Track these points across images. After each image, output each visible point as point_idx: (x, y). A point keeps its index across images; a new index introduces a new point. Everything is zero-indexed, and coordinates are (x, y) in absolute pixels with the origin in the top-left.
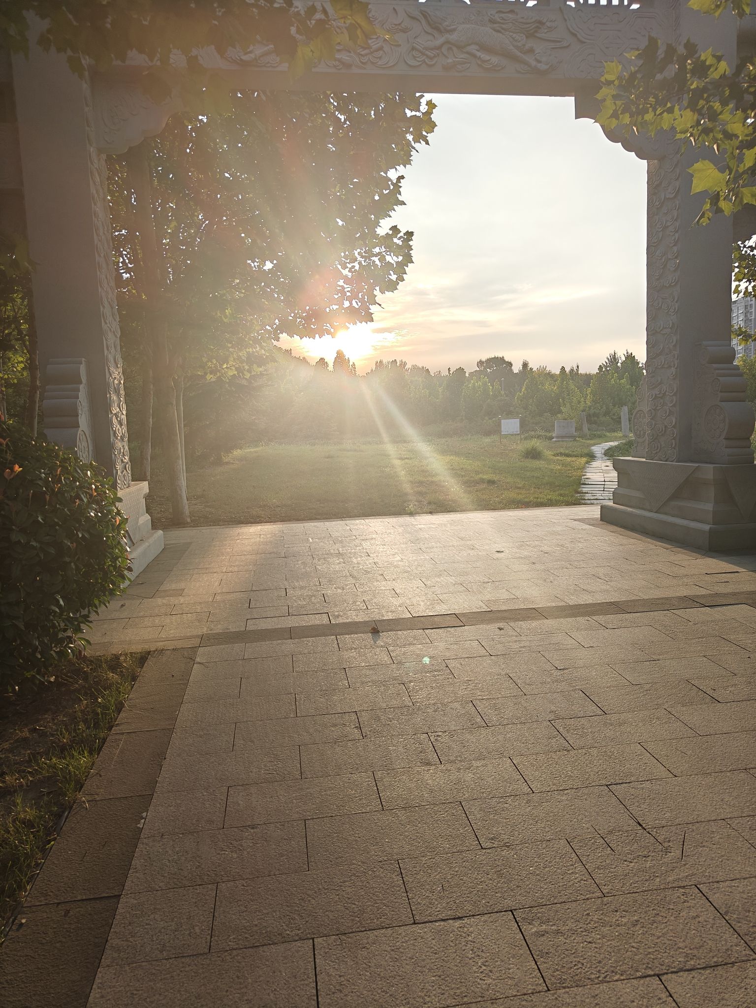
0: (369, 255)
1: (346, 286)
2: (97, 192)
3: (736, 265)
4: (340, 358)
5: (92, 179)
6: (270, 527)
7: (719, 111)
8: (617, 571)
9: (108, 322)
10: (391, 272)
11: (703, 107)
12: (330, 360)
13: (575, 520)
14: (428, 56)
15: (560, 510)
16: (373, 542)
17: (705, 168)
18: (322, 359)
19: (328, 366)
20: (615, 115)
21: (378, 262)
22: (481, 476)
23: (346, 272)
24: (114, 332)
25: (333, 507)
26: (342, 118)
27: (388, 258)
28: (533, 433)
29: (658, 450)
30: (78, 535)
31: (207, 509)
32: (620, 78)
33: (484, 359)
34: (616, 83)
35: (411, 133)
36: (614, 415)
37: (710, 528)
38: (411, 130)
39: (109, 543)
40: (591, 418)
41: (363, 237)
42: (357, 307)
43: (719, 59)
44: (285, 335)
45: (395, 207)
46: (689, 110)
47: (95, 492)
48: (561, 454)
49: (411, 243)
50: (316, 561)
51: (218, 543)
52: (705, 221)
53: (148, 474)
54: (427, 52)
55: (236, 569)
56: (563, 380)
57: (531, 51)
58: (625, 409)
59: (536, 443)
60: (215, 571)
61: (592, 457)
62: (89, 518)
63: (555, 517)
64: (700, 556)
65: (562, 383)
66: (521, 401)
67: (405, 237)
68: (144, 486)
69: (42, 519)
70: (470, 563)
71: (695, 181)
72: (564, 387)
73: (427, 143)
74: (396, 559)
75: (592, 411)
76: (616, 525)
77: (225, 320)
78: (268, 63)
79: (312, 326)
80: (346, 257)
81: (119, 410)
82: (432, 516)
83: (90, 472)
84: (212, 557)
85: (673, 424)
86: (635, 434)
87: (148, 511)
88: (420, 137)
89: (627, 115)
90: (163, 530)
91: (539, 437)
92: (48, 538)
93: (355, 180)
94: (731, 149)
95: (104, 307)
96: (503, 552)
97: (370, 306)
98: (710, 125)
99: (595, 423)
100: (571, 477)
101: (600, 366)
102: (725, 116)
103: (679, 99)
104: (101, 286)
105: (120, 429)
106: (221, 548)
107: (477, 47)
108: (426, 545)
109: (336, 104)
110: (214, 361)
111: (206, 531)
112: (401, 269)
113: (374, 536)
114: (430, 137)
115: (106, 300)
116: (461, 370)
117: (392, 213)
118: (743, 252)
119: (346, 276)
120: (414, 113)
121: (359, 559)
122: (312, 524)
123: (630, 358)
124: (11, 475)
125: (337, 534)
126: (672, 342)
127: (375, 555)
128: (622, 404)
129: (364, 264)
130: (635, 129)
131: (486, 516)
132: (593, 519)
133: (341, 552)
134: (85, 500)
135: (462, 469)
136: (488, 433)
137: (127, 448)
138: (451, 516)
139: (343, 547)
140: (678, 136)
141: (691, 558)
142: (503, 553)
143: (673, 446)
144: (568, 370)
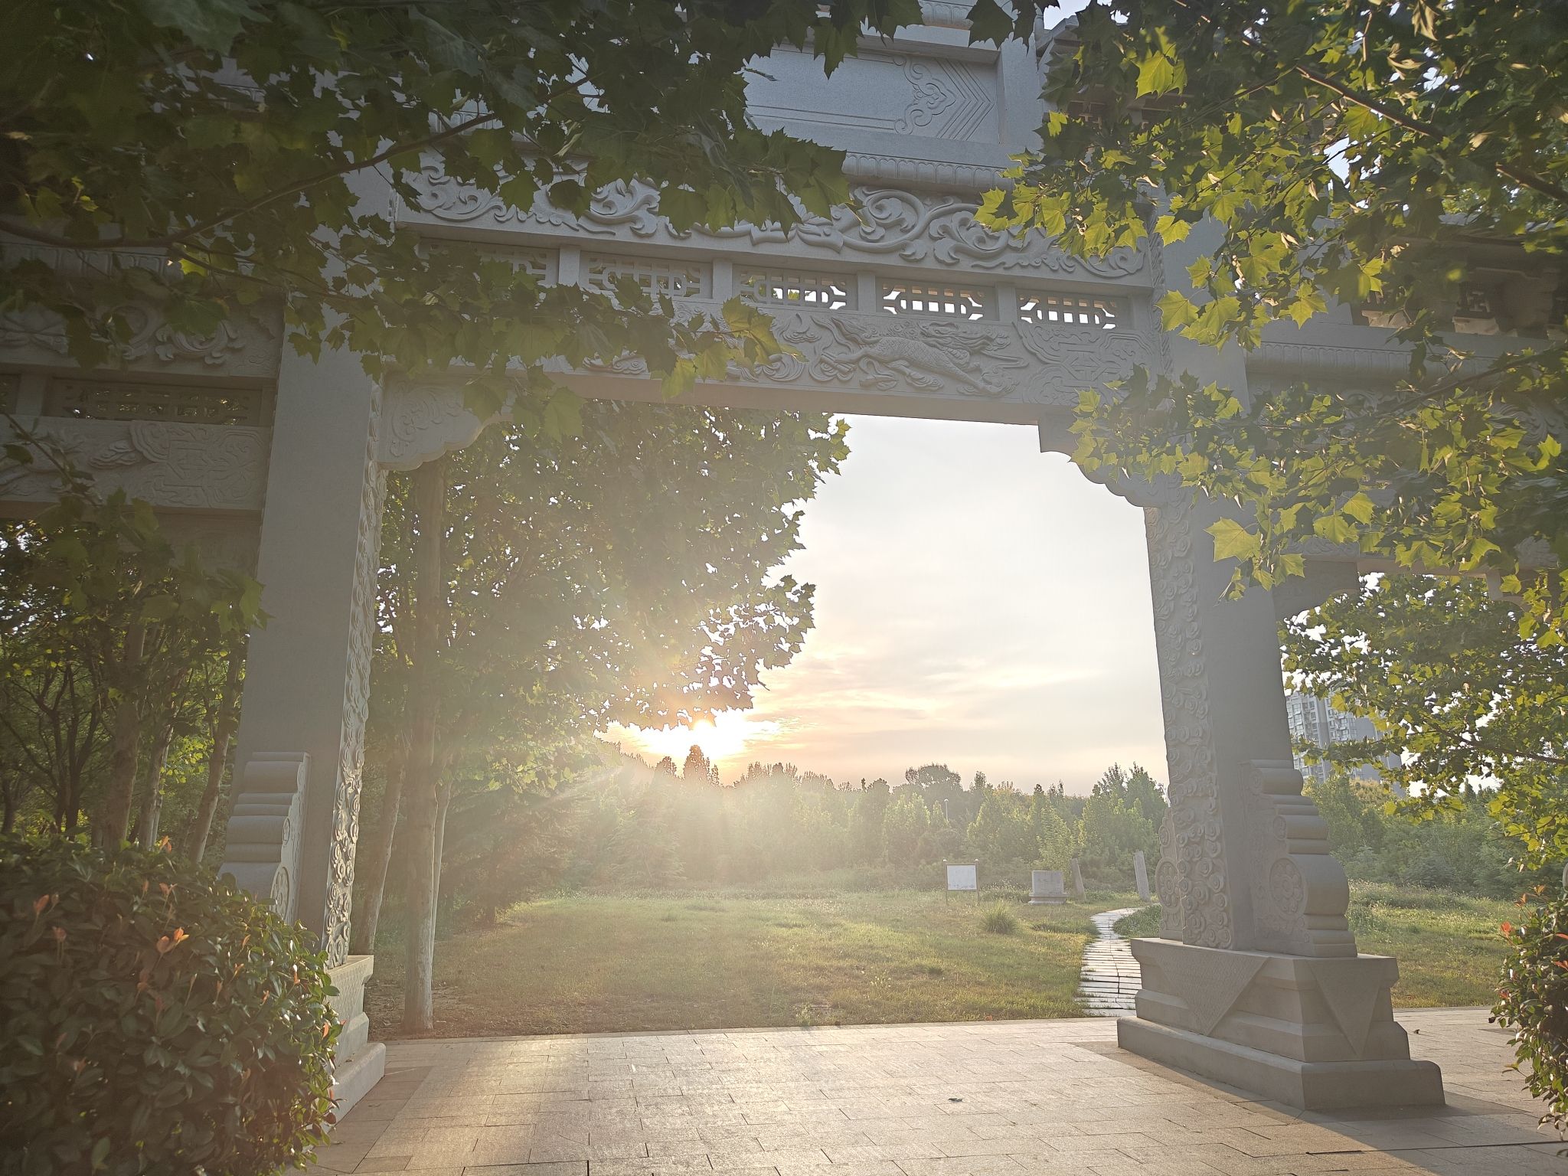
0: (749, 614)
1: (714, 656)
2: (369, 517)
3: (1284, 648)
4: (695, 757)
5: (364, 500)
6: (567, 1041)
7: (1236, 457)
8: (1157, 1144)
9: (352, 699)
10: (782, 639)
11: (1215, 450)
12: (680, 760)
13: (1077, 1045)
14: (841, 371)
15: (1051, 1025)
16: (740, 1075)
17: (1228, 528)
18: (667, 759)
19: (675, 769)
20: (1096, 453)
21: (762, 624)
22: (918, 960)
23: (715, 637)
24: (359, 714)
25: (673, 1009)
26: (721, 436)
27: (778, 620)
28: (997, 889)
29: (1202, 929)
30: (257, 1055)
31: (463, 1006)
32: (1100, 410)
33: (916, 768)
34: (1095, 415)
35: (815, 459)
36: (1123, 864)
37: (1303, 1068)
38: (816, 455)
39: (306, 1070)
40: (1088, 869)
41: (742, 590)
42: (729, 686)
43: (1228, 395)
44: (616, 723)
45: (790, 551)
46: (1196, 453)
47: (299, 978)
48: (1045, 927)
49: (811, 600)
50: (641, 1109)
51: (476, 1069)
52: (1235, 595)
53: (372, 940)
54: (839, 366)
55: (503, 1120)
56: (1039, 807)
57: (978, 369)
58: (1140, 855)
59: (1004, 908)
60: (467, 1123)
61: (1094, 933)
62: (279, 1025)
63: (1044, 1038)
64: (1291, 1119)
65: (1039, 810)
66: (977, 836)
67: (804, 591)
68: (367, 963)
69: (203, 1025)
70: (907, 1120)
71: (1217, 545)
72: (1042, 816)
73: (837, 472)
74: (779, 1109)
75: (1088, 857)
76: (1146, 1057)
77: (530, 701)
78: (628, 369)
79: (660, 712)
80: (717, 616)
81: (347, 835)
82: (840, 1031)
83: (295, 942)
84: (464, 1095)
85: (1222, 886)
86: (1162, 899)
87: (366, 1009)
88: (827, 465)
89: (1114, 455)
90: (385, 1041)
91: (1007, 896)
92: (205, 1058)
93: (736, 515)
94: (1262, 507)
95: (350, 677)
96: (960, 1100)
97: (750, 686)
98: (1227, 472)
99: (1094, 876)
100: (1064, 967)
101: (1096, 786)
102: (1246, 462)
103: (1181, 439)
104: (351, 647)
105: (344, 867)
106: (481, 1078)
107: (906, 363)
108: (831, 1085)
109: (713, 419)
110: (505, 762)
111: (457, 1045)
112: (795, 636)
113: (742, 1065)
114: (841, 465)
115: (355, 666)
116: (881, 782)
117: (786, 559)
118: (1291, 632)
119: (716, 643)
120: (819, 435)
121: (716, 1108)
122: (637, 1039)
123: (1140, 775)
124: (168, 945)
125: (680, 1059)
126: (1206, 759)
127: (744, 1101)
128: (1134, 847)
129: (742, 626)
130: (1125, 471)
131: (929, 1033)
132: (1106, 1044)
133: (685, 1093)
134: (279, 991)
135: (887, 947)
136: (926, 887)
137: (349, 898)
138: (871, 1031)
139: (689, 1083)
140: (1185, 484)
141: (1276, 1122)
142: (960, 1103)
143: (1225, 923)
144: (1046, 790)
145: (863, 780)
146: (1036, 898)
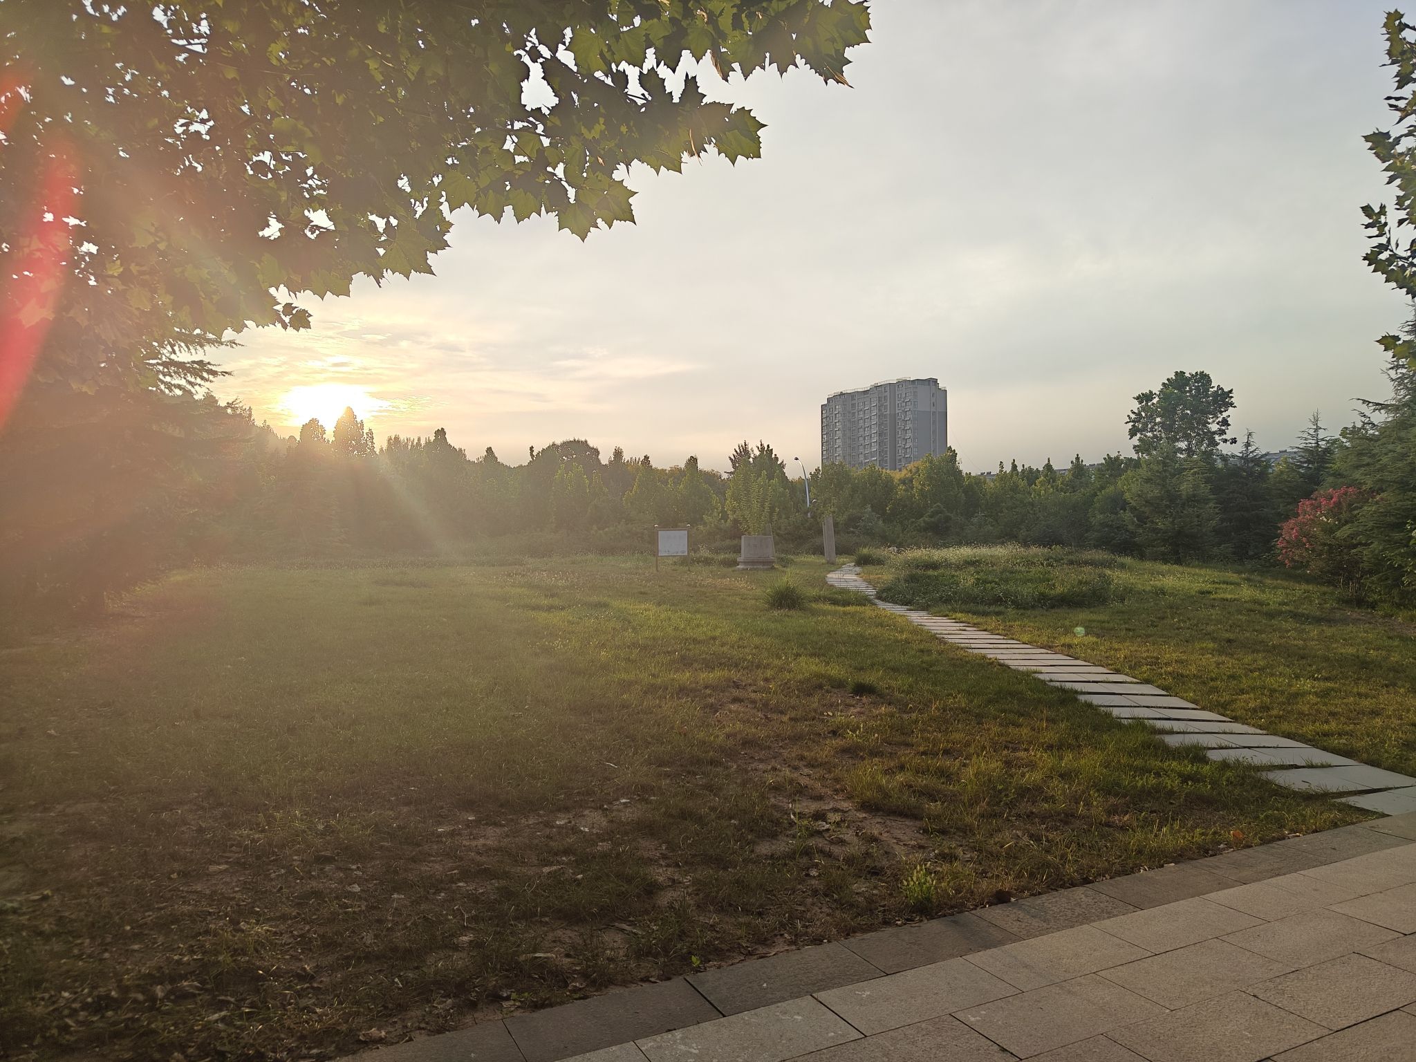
33: (557, 443)
91: (706, 561)
123: (765, 451)
145: (531, 448)
146: (745, 563)
